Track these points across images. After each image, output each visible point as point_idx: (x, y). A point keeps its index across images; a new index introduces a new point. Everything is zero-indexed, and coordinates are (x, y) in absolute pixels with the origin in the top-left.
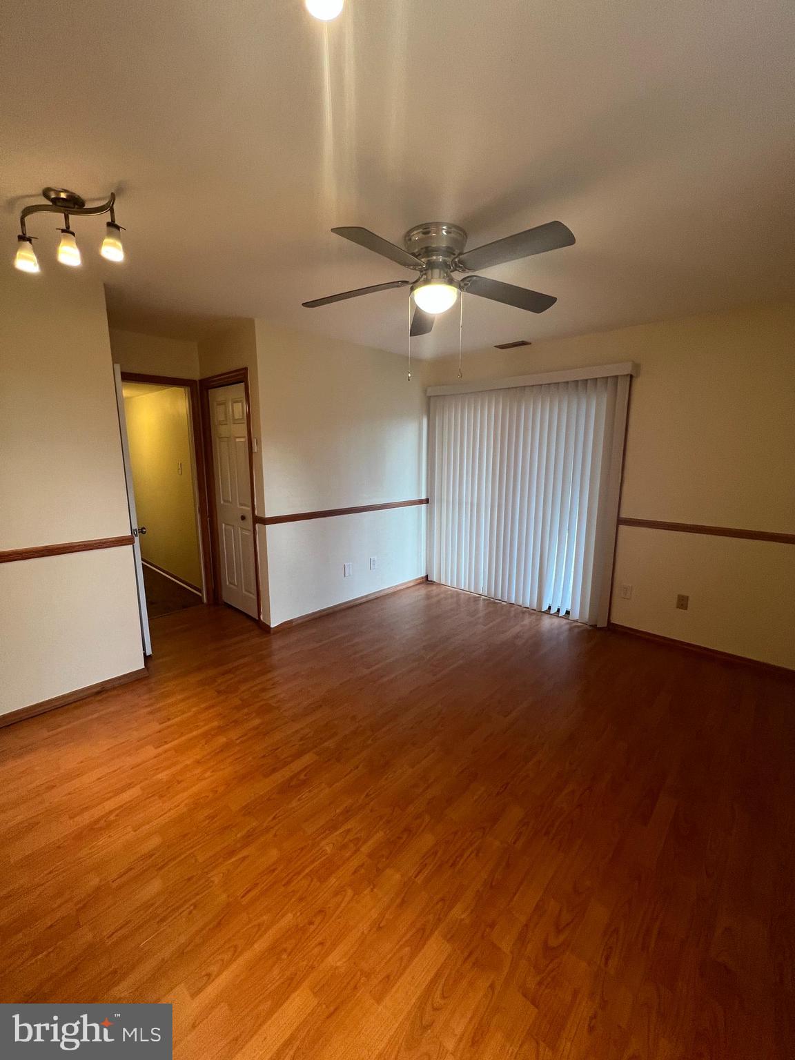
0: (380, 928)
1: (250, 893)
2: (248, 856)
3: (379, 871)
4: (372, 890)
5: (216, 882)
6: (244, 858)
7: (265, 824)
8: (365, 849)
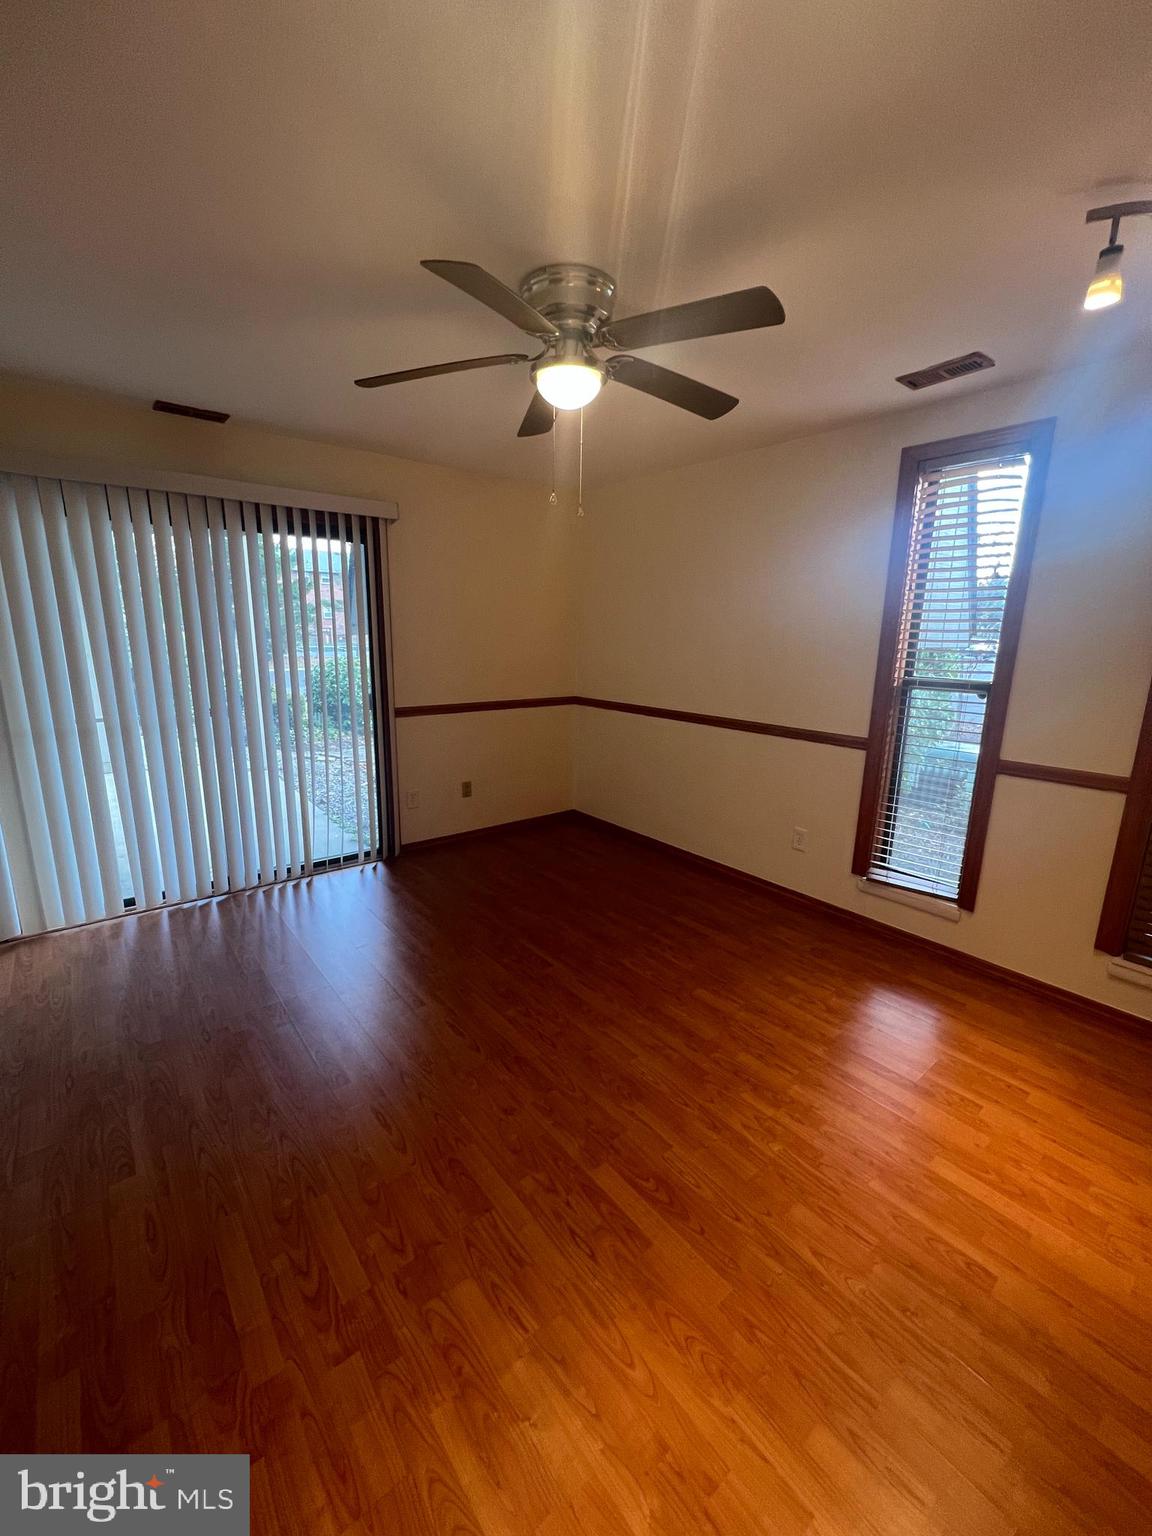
0: (853, 1106)
1: (861, 1234)
2: (811, 1248)
3: (793, 1101)
4: (818, 1109)
5: (863, 1286)
6: (815, 1253)
7: (751, 1231)
8: (770, 1112)
